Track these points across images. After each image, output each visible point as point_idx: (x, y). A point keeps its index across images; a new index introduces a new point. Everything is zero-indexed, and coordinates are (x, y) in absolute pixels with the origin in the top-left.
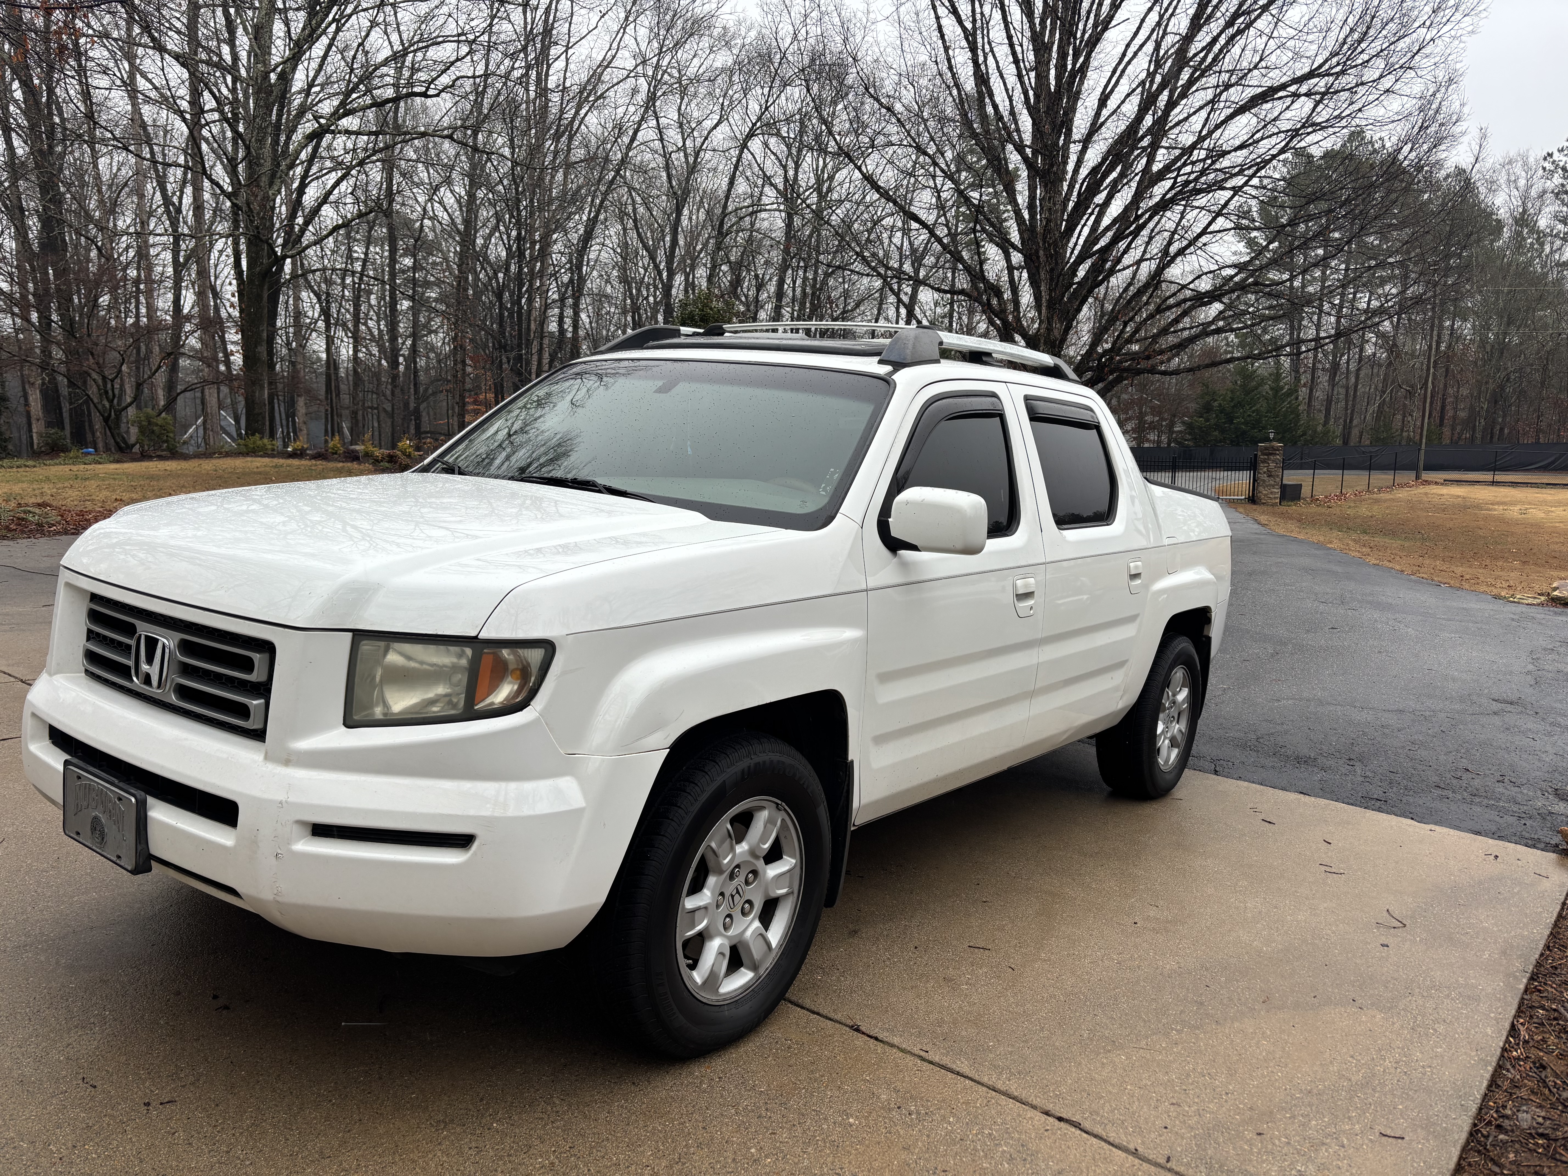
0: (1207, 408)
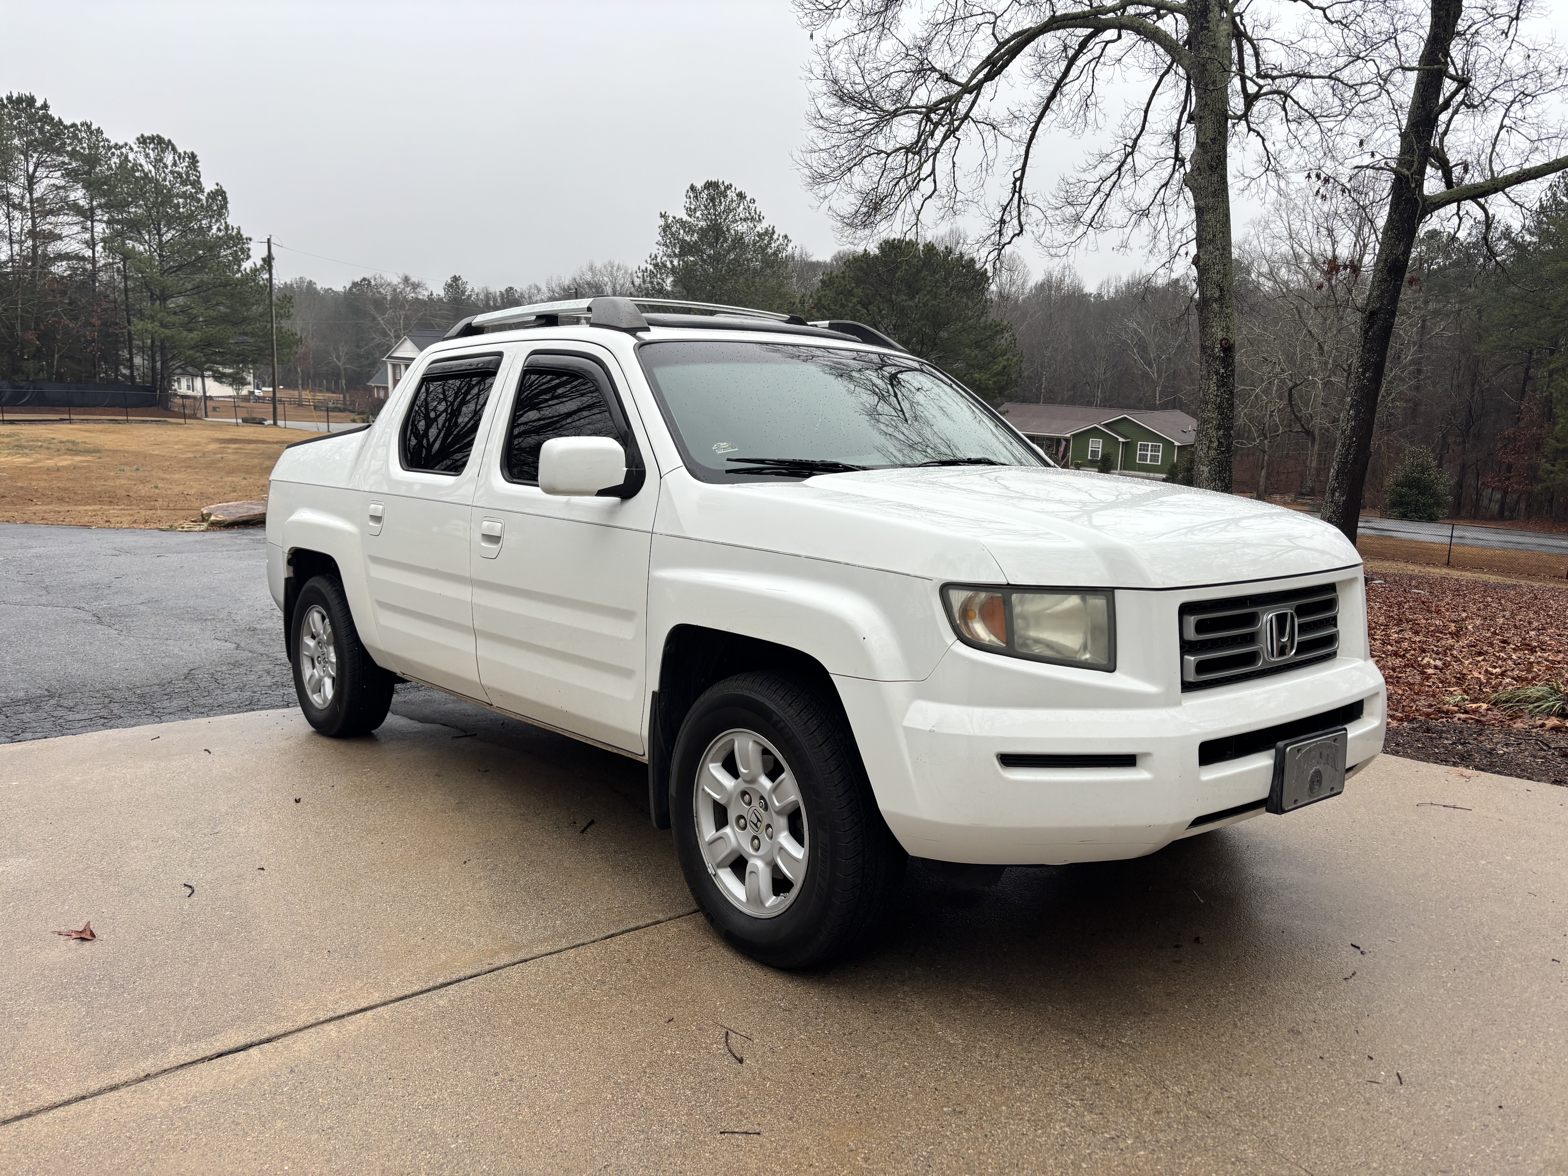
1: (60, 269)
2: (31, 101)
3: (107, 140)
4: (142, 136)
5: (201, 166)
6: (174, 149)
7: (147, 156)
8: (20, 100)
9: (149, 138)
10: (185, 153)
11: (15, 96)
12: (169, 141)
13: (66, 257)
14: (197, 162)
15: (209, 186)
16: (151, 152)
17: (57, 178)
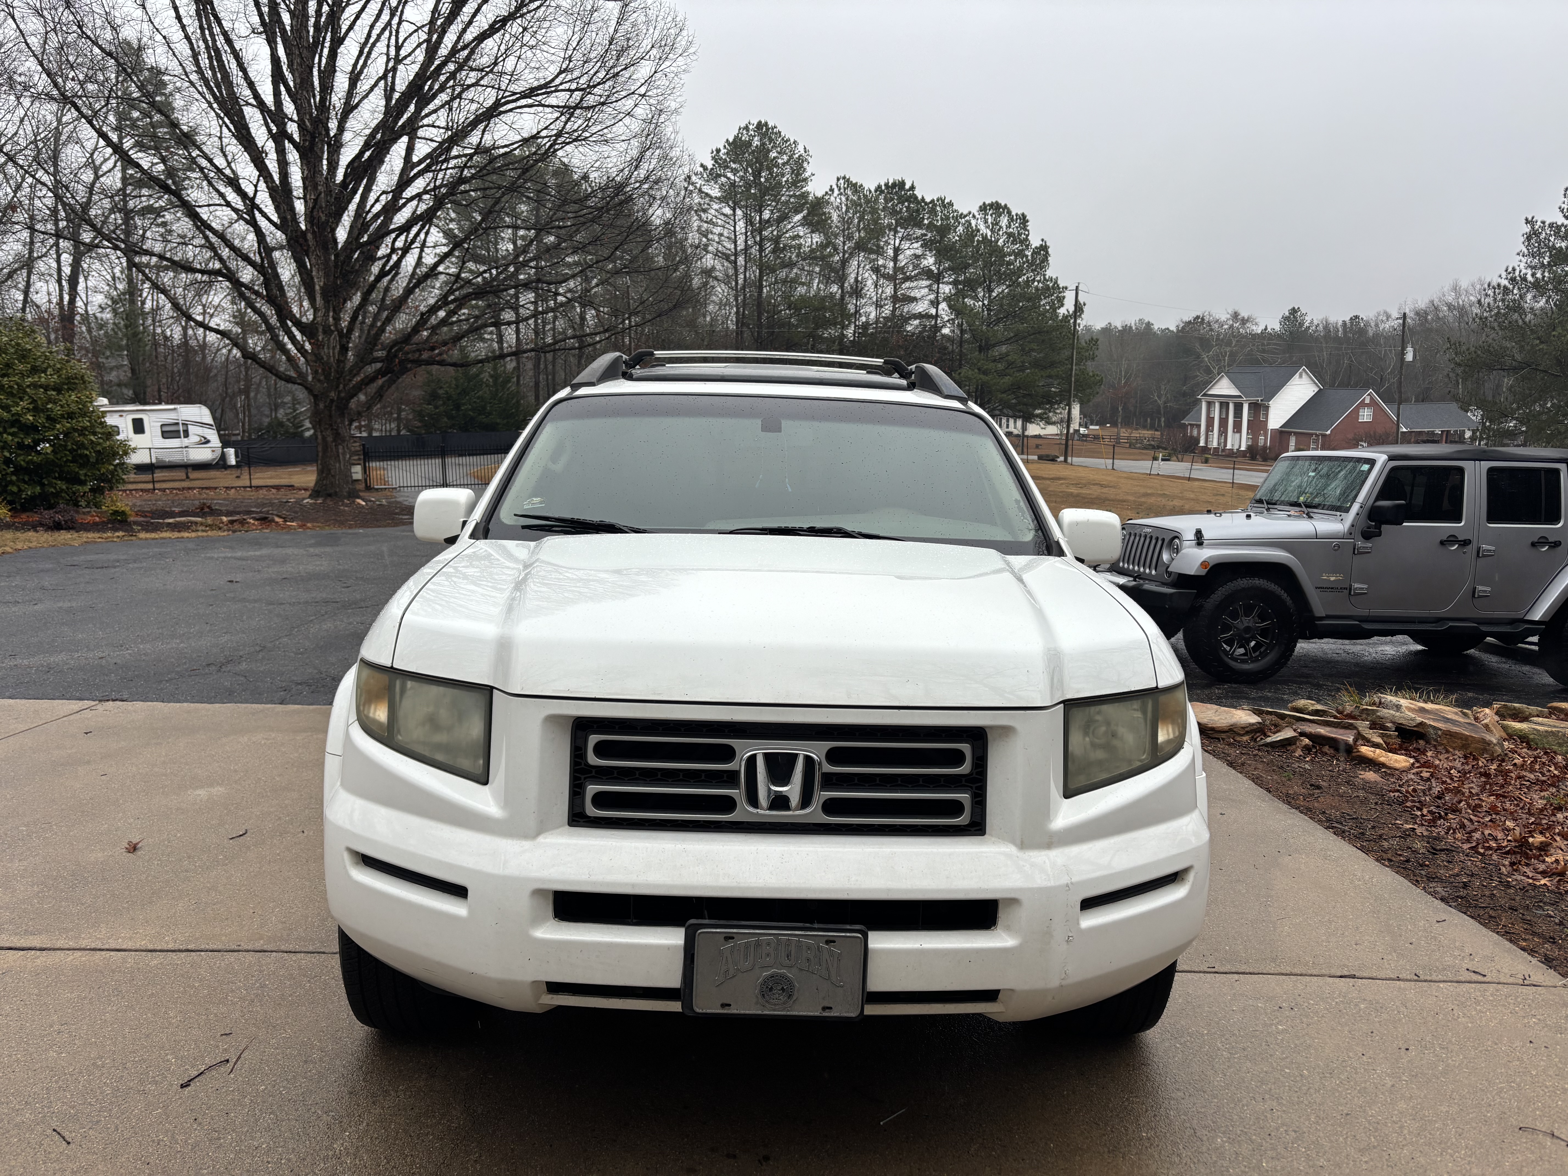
0: (433, 397)
1: (912, 326)
2: (902, 184)
3: (956, 211)
4: (984, 203)
5: (1030, 226)
6: (1009, 212)
7: (986, 222)
8: (894, 185)
9: (989, 205)
10: (1017, 215)
11: (891, 182)
12: (1006, 205)
13: (920, 316)
14: (1028, 221)
15: (1035, 242)
16: (989, 217)
17: (916, 248)
